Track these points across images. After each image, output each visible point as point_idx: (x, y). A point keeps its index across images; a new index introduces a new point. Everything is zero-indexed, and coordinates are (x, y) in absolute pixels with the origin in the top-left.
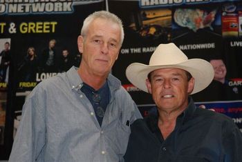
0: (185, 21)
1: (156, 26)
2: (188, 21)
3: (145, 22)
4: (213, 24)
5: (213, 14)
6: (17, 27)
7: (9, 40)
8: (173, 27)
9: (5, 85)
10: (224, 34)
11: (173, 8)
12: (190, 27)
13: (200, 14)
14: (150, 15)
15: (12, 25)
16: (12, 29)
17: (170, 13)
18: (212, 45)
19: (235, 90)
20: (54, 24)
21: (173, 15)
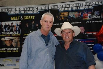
0: (72, 15)
1: (64, 17)
3: (60, 16)
4: (81, 16)
5: (81, 13)
6: (23, 18)
7: (21, 22)
8: (69, 17)
9: (20, 35)
10: (84, 19)
11: (69, 12)
12: (74, 17)
13: (77, 13)
14: (62, 14)
15: (22, 17)
16: (22, 18)
17: (68, 13)
18: (80, 22)
19: (87, 35)
20: (34, 16)
21: (69, 14)
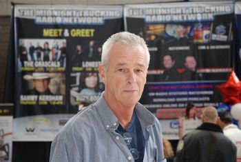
0: (172, 32)
1: (155, 35)
2: (174, 32)
3: (148, 32)
6: (69, 32)
7: (65, 41)
8: (165, 36)
9: (63, 69)
10: (195, 41)
11: (165, 24)
14: (151, 27)
15: (66, 31)
16: (66, 33)
17: (162, 26)
18: (187, 48)
19: (201, 75)
20: (92, 31)
21: (165, 28)
